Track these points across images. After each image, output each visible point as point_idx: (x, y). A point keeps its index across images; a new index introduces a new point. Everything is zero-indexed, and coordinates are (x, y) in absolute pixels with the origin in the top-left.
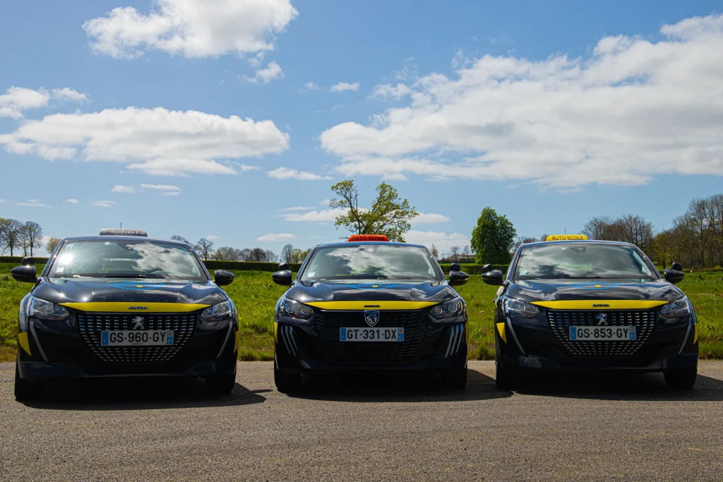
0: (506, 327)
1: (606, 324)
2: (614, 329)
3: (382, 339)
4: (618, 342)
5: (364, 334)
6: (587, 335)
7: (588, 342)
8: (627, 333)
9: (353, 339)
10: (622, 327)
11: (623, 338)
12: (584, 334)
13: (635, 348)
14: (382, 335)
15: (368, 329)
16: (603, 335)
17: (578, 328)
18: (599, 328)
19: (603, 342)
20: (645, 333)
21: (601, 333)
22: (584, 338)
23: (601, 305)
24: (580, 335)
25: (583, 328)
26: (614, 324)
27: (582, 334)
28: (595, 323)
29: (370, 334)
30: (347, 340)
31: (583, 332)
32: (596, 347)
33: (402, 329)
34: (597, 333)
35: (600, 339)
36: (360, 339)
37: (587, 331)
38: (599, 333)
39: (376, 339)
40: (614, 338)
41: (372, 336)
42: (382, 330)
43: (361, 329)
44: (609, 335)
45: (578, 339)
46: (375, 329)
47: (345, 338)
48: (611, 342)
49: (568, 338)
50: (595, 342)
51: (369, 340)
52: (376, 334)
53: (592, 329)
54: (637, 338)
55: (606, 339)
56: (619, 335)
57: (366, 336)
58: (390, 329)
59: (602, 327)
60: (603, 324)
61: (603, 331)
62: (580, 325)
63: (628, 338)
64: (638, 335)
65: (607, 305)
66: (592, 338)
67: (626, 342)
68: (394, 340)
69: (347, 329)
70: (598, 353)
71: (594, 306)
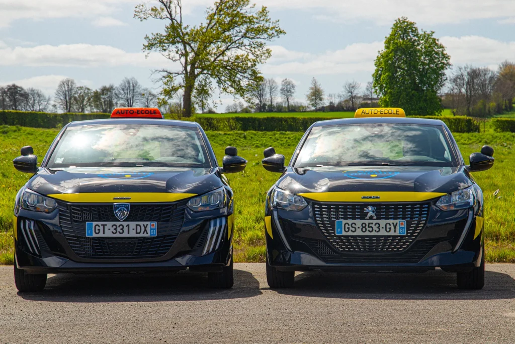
0: (273, 221)
1: (375, 218)
2: (383, 222)
3: (133, 234)
4: (387, 237)
5: (112, 229)
6: (354, 229)
7: (355, 237)
8: (396, 228)
9: (101, 235)
10: (391, 221)
11: (392, 233)
12: (351, 228)
13: (404, 243)
14: (132, 230)
15: (118, 223)
16: (371, 229)
17: (344, 222)
18: (367, 222)
19: (371, 237)
20: (416, 228)
21: (369, 227)
22: (350, 233)
23: (370, 197)
24: (347, 230)
25: (350, 222)
26: (383, 218)
27: (348, 228)
28: (363, 216)
29: (119, 229)
30: (94, 235)
31: (350, 226)
32: (364, 243)
33: (155, 223)
34: (365, 227)
35: (367, 233)
36: (108, 234)
37: (353, 225)
38: (367, 227)
39: (125, 235)
40: (383, 232)
41: (121, 231)
42: (132, 224)
43: (109, 224)
44: (377, 230)
45: (344, 233)
46: (125, 224)
47: (91, 233)
48: (379, 237)
49: (334, 233)
50: (363, 237)
51: (118, 235)
52: (126, 229)
53: (359, 223)
54: (407, 233)
55: (374, 233)
56: (388, 230)
57: (115, 231)
58: (141, 223)
59: (371, 221)
60: (371, 218)
61: (370, 225)
62: (346, 218)
63: (397, 233)
64: (408, 229)
65: (377, 198)
66: (359, 232)
67: (395, 237)
68: (145, 235)
69: (94, 223)
70: (365, 249)
71: (364, 198)
